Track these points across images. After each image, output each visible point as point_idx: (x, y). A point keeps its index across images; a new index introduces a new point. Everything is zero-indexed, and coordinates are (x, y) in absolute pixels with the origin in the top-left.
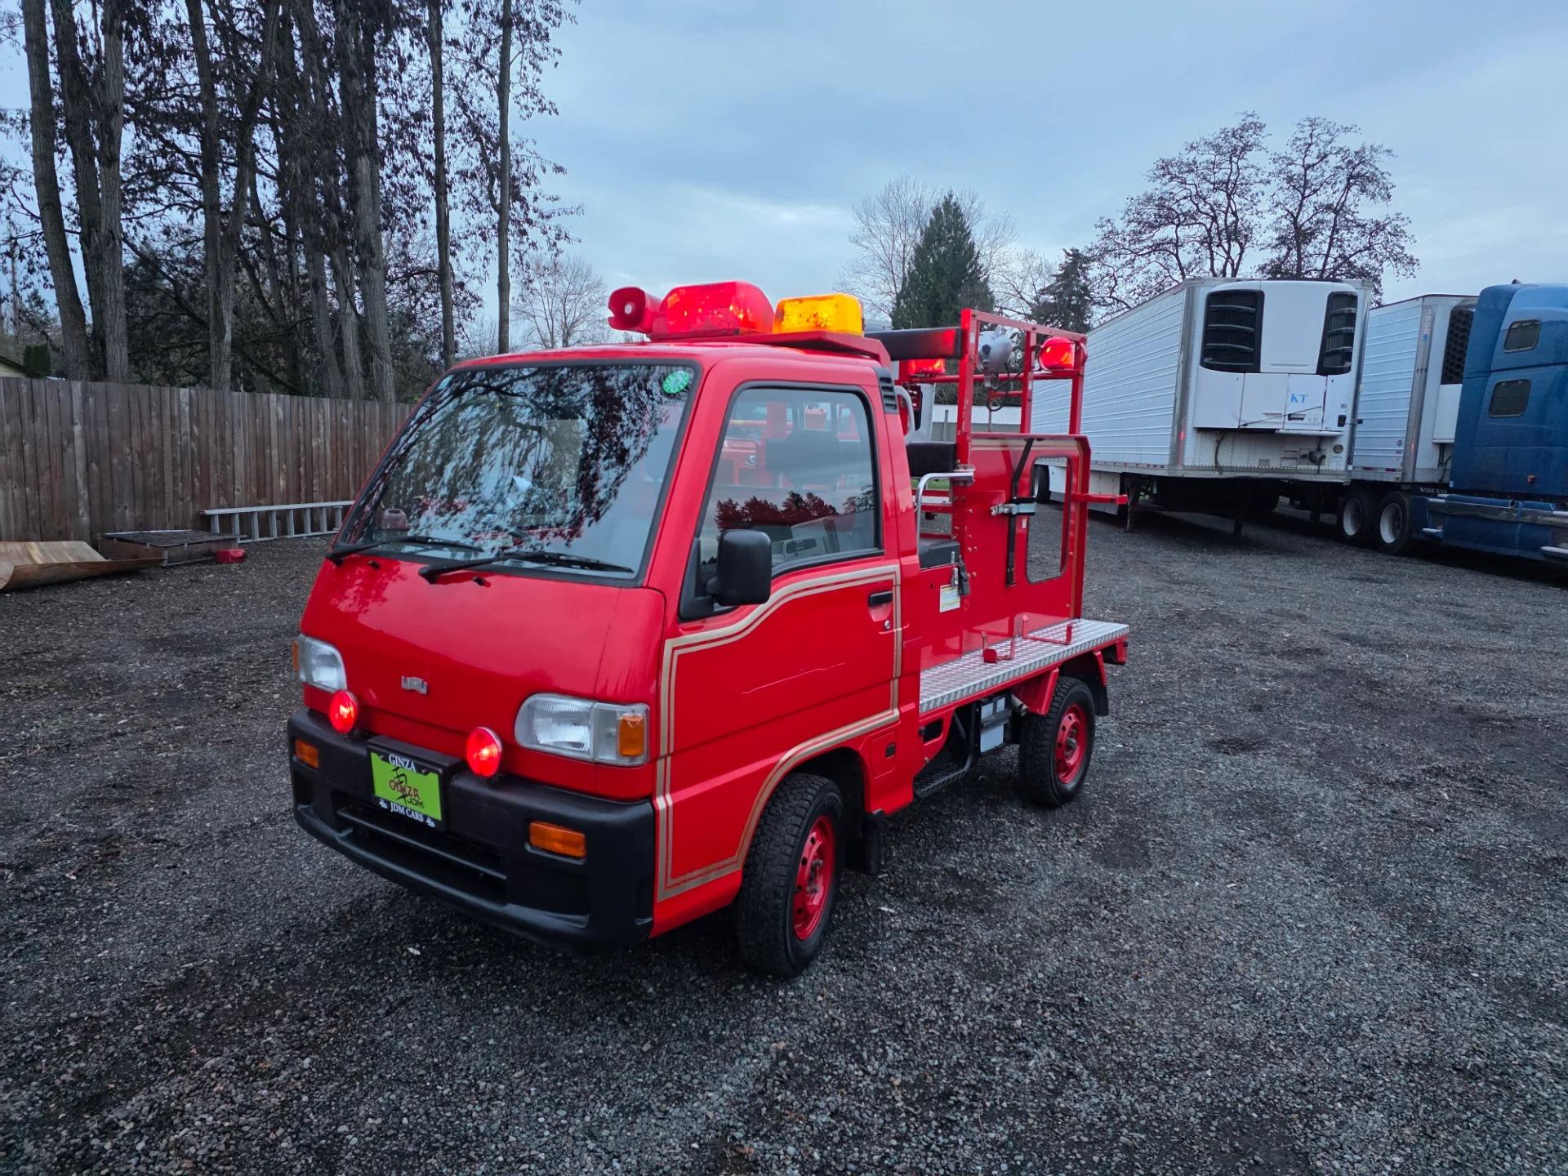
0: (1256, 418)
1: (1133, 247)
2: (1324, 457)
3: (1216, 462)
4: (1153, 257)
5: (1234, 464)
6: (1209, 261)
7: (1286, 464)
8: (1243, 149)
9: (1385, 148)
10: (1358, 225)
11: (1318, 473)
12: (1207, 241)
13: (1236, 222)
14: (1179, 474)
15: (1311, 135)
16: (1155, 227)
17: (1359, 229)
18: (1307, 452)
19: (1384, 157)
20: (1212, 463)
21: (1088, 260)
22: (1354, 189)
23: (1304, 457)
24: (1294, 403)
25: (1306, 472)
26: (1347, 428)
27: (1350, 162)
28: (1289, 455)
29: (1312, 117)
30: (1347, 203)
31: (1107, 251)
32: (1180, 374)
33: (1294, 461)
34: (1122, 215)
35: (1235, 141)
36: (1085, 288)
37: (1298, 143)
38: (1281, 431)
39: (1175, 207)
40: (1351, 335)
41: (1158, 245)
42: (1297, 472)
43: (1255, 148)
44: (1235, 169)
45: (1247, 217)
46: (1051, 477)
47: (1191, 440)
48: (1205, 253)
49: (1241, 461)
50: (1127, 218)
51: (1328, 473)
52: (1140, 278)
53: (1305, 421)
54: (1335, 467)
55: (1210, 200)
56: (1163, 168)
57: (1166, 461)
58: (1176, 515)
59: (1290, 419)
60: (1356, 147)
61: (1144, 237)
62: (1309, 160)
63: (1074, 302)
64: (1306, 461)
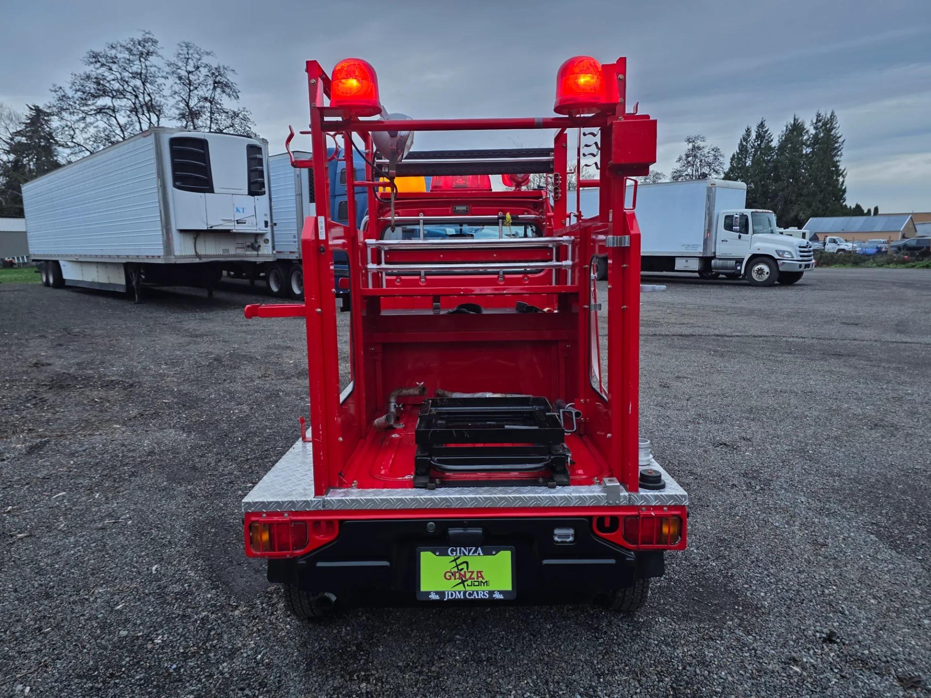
0: (218, 223)
1: (82, 109)
2: (260, 246)
3: (196, 252)
4: (99, 117)
5: (208, 253)
6: (138, 124)
7: (240, 252)
8: (148, 54)
9: (231, 68)
10: (224, 112)
11: (258, 256)
12: (134, 110)
13: (151, 100)
14: (173, 261)
15: (188, 53)
16: (96, 97)
17: (225, 114)
18: (250, 244)
19: (231, 73)
20: (194, 253)
21: (49, 115)
22: (219, 90)
23: (248, 246)
24: (238, 213)
25: (250, 256)
26: (269, 228)
27: (213, 74)
28: (240, 246)
29: (186, 41)
30: (216, 98)
31: (62, 109)
32: (161, 194)
33: (243, 250)
34: (70, 85)
35: (140, 48)
36: (50, 134)
37: (181, 56)
38: (234, 231)
39: (107, 85)
40: (262, 172)
41: (101, 109)
42: (247, 256)
43: (154, 55)
44: (144, 67)
45: (157, 98)
46: (63, 268)
47: (176, 238)
48: (135, 118)
49: (211, 250)
50: (74, 88)
51: (263, 256)
52: (92, 130)
53: (247, 224)
54: (266, 252)
55: (131, 84)
56: (94, 57)
57: (161, 253)
58: (165, 288)
59: (238, 223)
60: (215, 65)
61: (90, 102)
62: (190, 68)
63: (43, 144)
64: (250, 249)
